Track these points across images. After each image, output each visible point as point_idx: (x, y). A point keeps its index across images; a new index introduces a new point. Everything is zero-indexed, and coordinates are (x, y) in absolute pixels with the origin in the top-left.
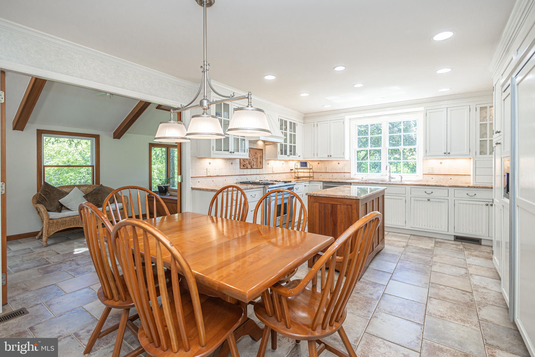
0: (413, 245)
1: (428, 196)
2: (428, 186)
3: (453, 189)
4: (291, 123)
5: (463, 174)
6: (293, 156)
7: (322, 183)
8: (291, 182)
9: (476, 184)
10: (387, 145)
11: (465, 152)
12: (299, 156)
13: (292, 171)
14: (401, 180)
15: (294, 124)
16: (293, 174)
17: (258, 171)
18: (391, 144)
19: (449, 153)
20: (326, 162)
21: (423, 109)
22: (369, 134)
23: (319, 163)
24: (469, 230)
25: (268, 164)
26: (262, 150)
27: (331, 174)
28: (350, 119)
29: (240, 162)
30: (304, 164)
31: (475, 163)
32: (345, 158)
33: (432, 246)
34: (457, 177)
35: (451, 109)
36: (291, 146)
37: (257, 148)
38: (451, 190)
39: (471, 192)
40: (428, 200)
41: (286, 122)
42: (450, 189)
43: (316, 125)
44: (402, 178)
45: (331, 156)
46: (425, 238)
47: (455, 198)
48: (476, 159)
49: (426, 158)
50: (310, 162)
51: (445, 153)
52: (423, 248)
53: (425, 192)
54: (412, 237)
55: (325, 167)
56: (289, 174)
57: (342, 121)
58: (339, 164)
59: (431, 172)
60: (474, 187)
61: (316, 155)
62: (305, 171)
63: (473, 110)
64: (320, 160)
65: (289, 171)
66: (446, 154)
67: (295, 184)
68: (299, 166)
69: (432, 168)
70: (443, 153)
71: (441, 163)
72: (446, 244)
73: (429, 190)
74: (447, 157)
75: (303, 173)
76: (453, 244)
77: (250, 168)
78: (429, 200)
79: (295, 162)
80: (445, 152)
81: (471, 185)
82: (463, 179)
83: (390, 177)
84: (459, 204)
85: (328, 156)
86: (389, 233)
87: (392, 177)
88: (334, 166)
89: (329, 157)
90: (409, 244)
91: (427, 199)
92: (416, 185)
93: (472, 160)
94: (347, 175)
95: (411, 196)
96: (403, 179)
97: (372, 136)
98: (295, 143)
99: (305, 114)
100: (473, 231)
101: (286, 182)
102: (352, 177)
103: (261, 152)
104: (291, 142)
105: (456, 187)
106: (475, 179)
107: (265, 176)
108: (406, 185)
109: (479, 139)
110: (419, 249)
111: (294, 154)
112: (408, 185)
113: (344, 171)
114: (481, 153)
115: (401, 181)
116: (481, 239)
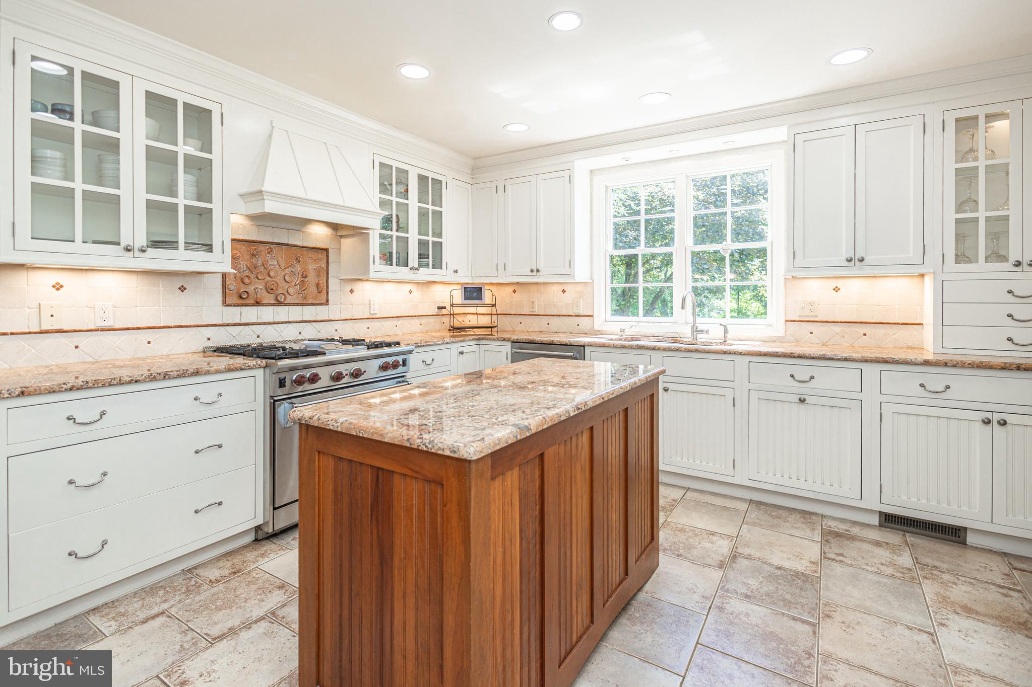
0: (753, 553)
1: (803, 389)
2: (800, 357)
3: (877, 367)
4: (422, 179)
5: (901, 322)
6: (430, 270)
7: (509, 344)
8: (398, 343)
9: (945, 351)
10: (690, 241)
11: (911, 255)
12: (456, 272)
13: (444, 311)
14: (725, 337)
15: (437, 183)
16: (446, 320)
17: (309, 312)
18: (700, 239)
19: (862, 260)
20: (534, 288)
21: (784, 137)
22: (643, 212)
23: (514, 291)
24: (928, 500)
25: (352, 291)
26: (327, 250)
27: (545, 320)
28: (591, 171)
29: (224, 286)
30: (473, 293)
31: (941, 289)
32: (574, 276)
33: (813, 560)
34: (881, 331)
35: (868, 127)
36: (423, 244)
37: (305, 244)
38: (872, 371)
39: (936, 379)
40: (800, 400)
41: (403, 174)
42: (865, 367)
43: (501, 189)
44: (726, 331)
45: (538, 271)
46: (793, 518)
47: (884, 398)
48: (945, 277)
49: (794, 274)
50: (493, 288)
51: (850, 260)
52: (785, 570)
53: (792, 376)
54: (754, 515)
55: (531, 300)
56: (432, 320)
57: (566, 174)
58: (564, 291)
59: (807, 314)
60: (946, 365)
61: (501, 267)
62: (480, 310)
63: (934, 127)
64: (518, 283)
65: (435, 311)
66: (852, 263)
67: (411, 352)
68: (458, 297)
69: (812, 304)
70: (844, 258)
71: (836, 289)
72: (858, 544)
73: (803, 370)
74: (855, 271)
75: (476, 315)
76: (878, 544)
77: (273, 302)
78: (802, 401)
79: (450, 288)
80: (848, 256)
81: (930, 357)
82: (903, 335)
83: (695, 330)
84: (896, 415)
85: (532, 271)
86: (688, 493)
87: (699, 328)
88: (553, 299)
89: (535, 273)
90: (740, 550)
91: (796, 398)
92: (766, 355)
93: (928, 280)
94: (584, 322)
95: (751, 386)
96: (729, 336)
97: (648, 217)
98: (440, 235)
99: (475, 159)
100: (939, 502)
101: (376, 346)
102: (596, 328)
103: (324, 256)
104: (422, 230)
105: (886, 361)
106: (940, 336)
107: (337, 325)
108: (735, 353)
109: (952, 216)
110: (771, 578)
111: (438, 265)
112: (740, 354)
113: (576, 312)
114: (960, 258)
115: (725, 341)
116: (966, 528)
